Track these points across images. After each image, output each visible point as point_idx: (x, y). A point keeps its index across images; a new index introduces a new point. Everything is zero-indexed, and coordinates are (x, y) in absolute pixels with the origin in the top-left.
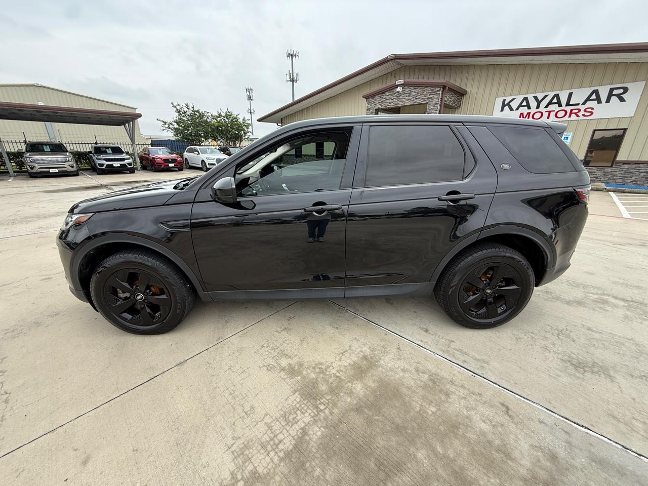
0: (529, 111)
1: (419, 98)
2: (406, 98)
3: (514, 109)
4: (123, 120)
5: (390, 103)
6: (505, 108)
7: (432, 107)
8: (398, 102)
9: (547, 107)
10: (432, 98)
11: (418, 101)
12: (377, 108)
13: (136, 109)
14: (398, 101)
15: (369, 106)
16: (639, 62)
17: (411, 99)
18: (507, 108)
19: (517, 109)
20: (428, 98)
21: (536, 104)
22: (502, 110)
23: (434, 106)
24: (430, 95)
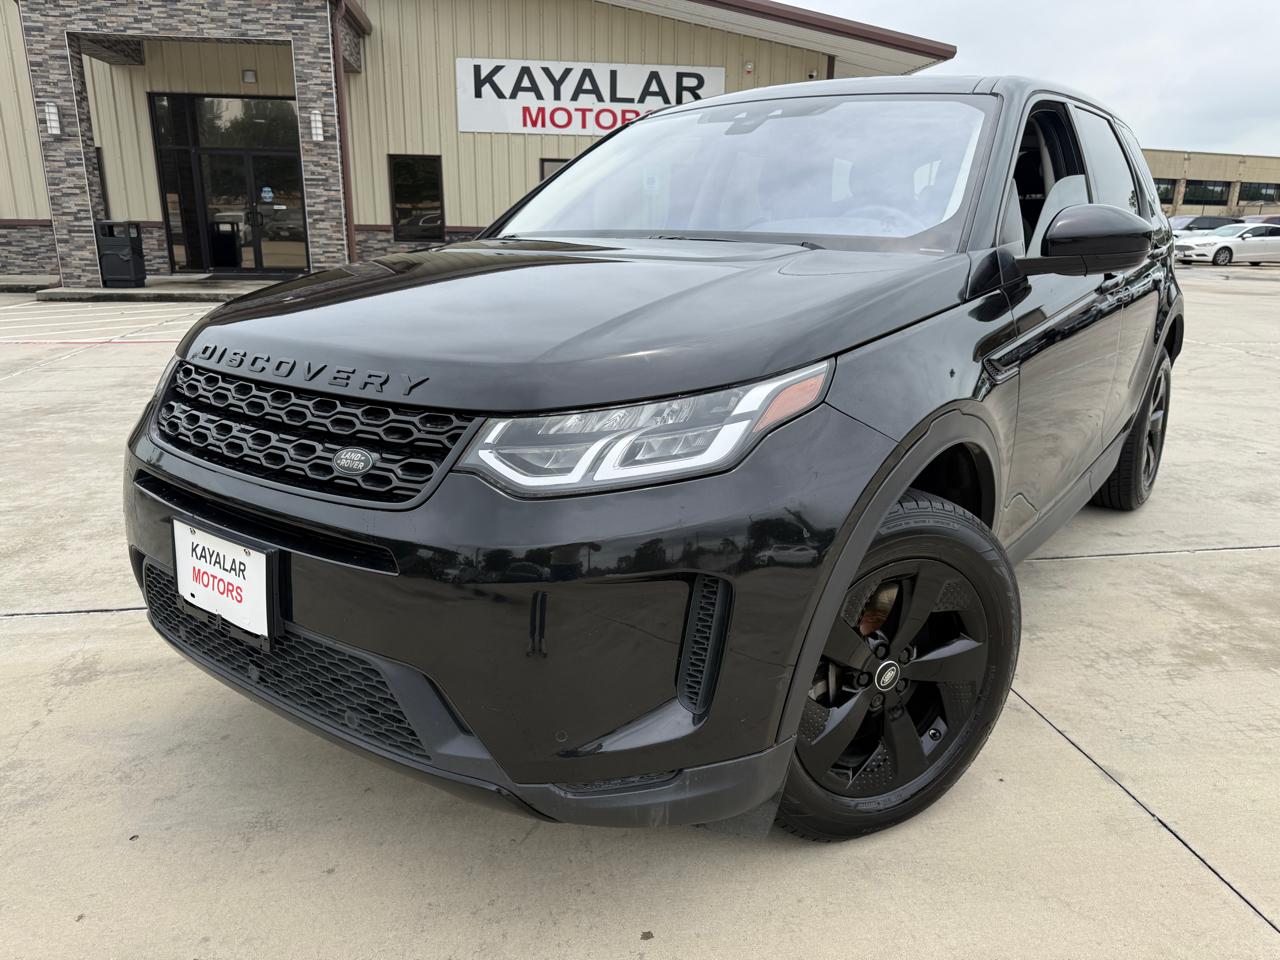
0: (541, 104)
1: (256, 21)
2: (204, 12)
3: (507, 94)
5: (137, 20)
6: (483, 89)
7: (308, 59)
8: (174, 22)
9: (575, 98)
10: (300, 27)
11: (254, 31)
12: (76, 28)
14: (171, 17)
15: (36, 16)
16: (706, 27)
17: (223, 21)
18: (487, 89)
19: (513, 96)
20: (288, 28)
21: (551, 87)
22: (478, 94)
23: (317, 57)
24: (293, 17)
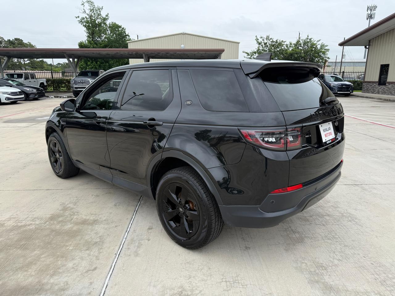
4: (215, 55)
13: (239, 43)
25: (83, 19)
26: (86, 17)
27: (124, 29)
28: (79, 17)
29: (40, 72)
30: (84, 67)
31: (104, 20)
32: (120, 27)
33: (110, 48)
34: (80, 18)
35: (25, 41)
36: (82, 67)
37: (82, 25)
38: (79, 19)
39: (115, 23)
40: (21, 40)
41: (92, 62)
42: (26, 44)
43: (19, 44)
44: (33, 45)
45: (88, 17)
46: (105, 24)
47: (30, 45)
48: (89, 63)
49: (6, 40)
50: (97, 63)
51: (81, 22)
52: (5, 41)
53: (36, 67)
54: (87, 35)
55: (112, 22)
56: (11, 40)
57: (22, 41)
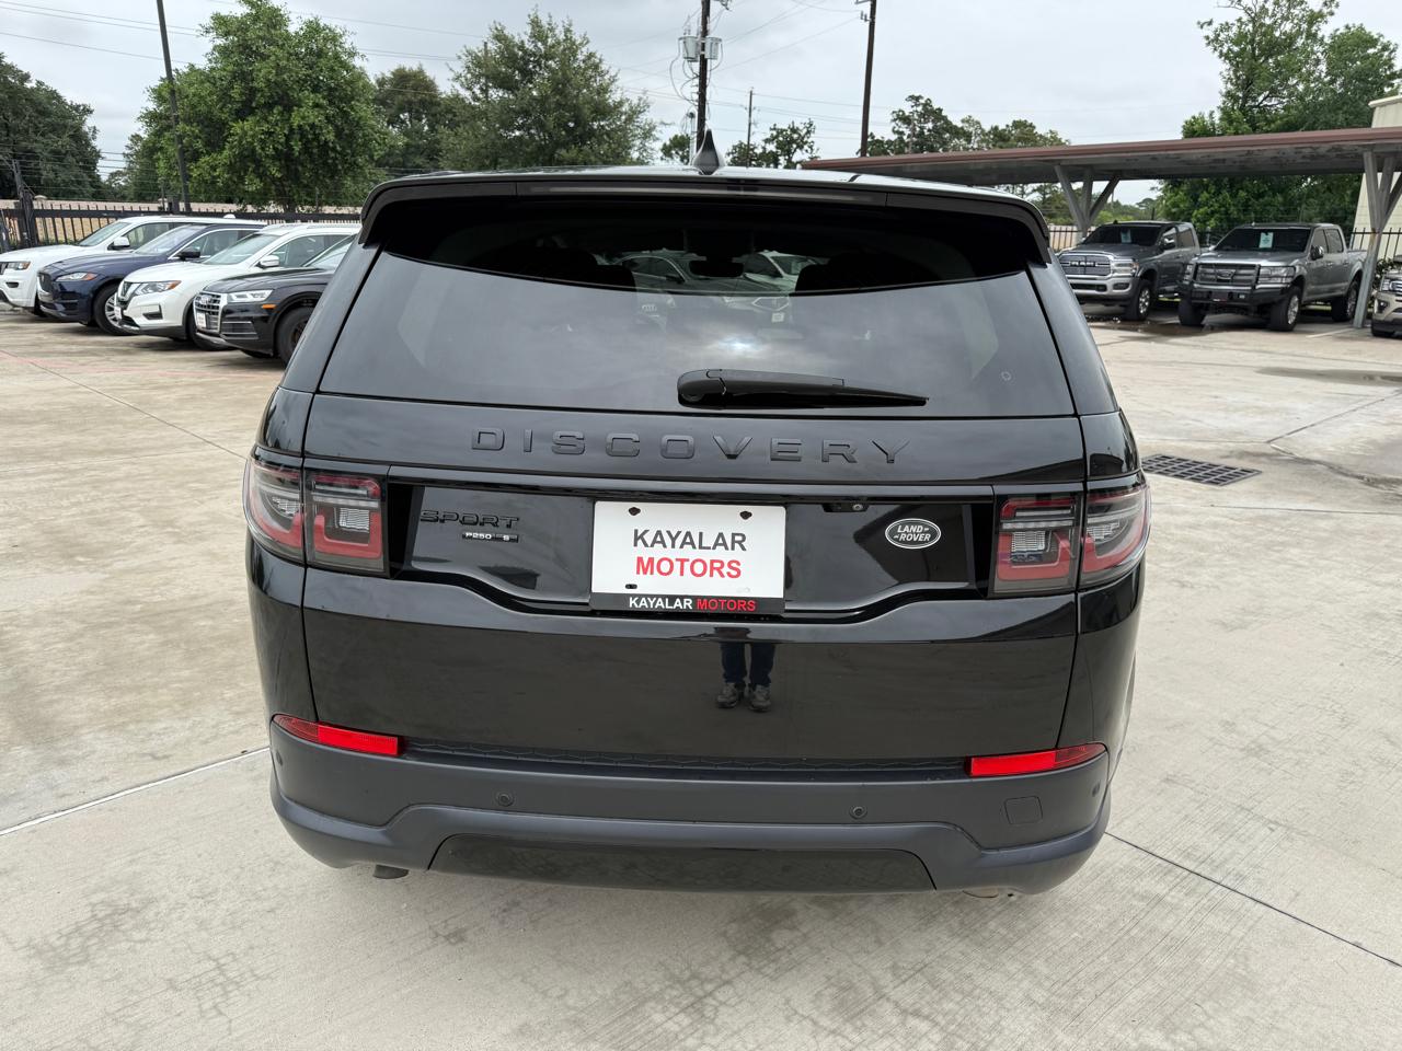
25: (1226, 27)
26: (1239, 20)
27: (1391, 47)
28: (1210, 23)
29: (1064, 228)
30: (1182, 212)
31: (1311, 24)
32: (1373, 42)
33: (1308, 129)
34: (1216, 25)
35: (1041, 130)
36: (1174, 210)
37: (1217, 53)
38: (1210, 33)
39: (1361, 28)
40: (1031, 125)
41: (1218, 193)
42: (1041, 136)
43: (1019, 140)
44: (1063, 141)
45: (1245, 18)
46: (1312, 36)
47: (1055, 140)
48: (1204, 196)
49: (987, 128)
50: (1234, 196)
51: (1214, 41)
52: (983, 130)
53: (1054, 211)
54: (1224, 91)
55: (1347, 27)
56: (1002, 127)
57: (1034, 127)
